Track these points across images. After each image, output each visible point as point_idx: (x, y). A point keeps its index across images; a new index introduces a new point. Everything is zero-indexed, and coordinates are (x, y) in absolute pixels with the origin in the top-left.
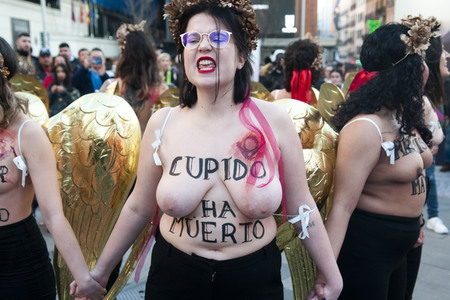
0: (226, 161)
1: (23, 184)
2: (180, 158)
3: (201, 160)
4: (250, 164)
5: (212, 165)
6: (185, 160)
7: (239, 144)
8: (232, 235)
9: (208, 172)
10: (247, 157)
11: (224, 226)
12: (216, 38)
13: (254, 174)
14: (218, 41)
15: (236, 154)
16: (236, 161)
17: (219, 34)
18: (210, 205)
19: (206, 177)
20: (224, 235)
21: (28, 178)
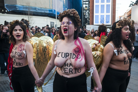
0: (71, 54)
1: (25, 57)
2: (60, 53)
3: (65, 53)
4: (76, 55)
5: (68, 55)
6: (61, 53)
7: (74, 50)
8: (71, 71)
9: (66, 56)
10: (76, 53)
11: (70, 69)
12: (68, 23)
13: (77, 58)
14: (69, 24)
15: (73, 52)
16: (73, 54)
17: (69, 22)
18: (66, 64)
19: (66, 58)
20: (70, 71)
21: (26, 56)
